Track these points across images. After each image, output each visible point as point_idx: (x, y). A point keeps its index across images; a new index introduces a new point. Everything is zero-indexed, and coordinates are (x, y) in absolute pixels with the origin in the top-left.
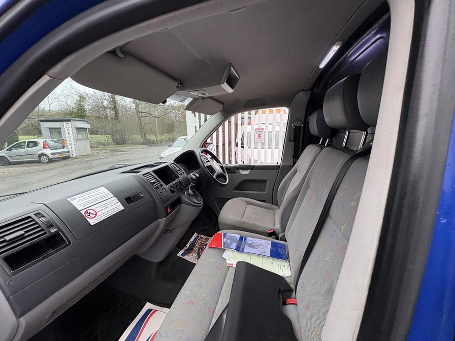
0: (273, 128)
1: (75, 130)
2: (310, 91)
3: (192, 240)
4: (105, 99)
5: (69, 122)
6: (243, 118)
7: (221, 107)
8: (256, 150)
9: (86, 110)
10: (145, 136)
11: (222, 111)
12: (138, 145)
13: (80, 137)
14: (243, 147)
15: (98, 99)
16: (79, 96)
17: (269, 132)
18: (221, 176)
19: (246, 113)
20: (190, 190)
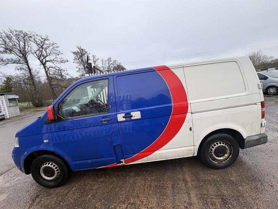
1: (8, 100)
13: (11, 104)
16: (6, 78)
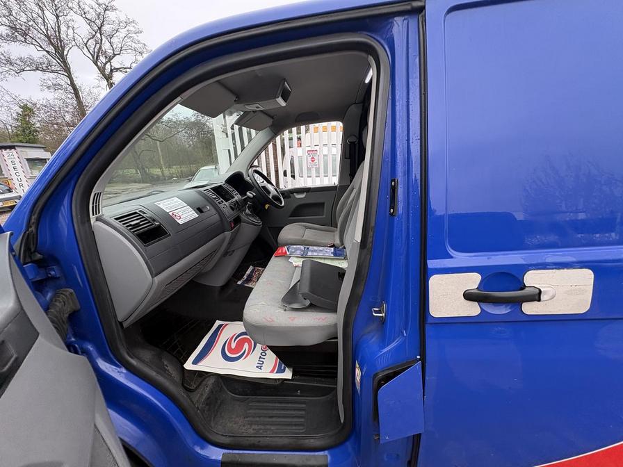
0: (329, 150)
1: (26, 162)
2: (361, 104)
3: (248, 272)
4: (68, 112)
5: (13, 150)
6: (291, 139)
7: (270, 121)
8: (310, 179)
9: (38, 129)
10: (144, 169)
11: (272, 126)
12: (133, 184)
14: (293, 177)
15: (55, 111)
16: (21, 107)
17: (324, 155)
18: (276, 198)
19: (294, 129)
20: (247, 210)
